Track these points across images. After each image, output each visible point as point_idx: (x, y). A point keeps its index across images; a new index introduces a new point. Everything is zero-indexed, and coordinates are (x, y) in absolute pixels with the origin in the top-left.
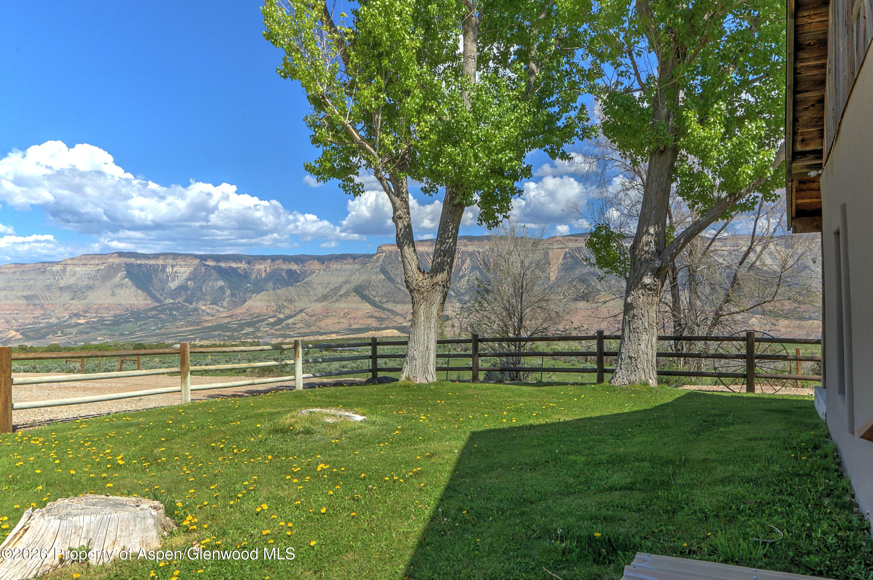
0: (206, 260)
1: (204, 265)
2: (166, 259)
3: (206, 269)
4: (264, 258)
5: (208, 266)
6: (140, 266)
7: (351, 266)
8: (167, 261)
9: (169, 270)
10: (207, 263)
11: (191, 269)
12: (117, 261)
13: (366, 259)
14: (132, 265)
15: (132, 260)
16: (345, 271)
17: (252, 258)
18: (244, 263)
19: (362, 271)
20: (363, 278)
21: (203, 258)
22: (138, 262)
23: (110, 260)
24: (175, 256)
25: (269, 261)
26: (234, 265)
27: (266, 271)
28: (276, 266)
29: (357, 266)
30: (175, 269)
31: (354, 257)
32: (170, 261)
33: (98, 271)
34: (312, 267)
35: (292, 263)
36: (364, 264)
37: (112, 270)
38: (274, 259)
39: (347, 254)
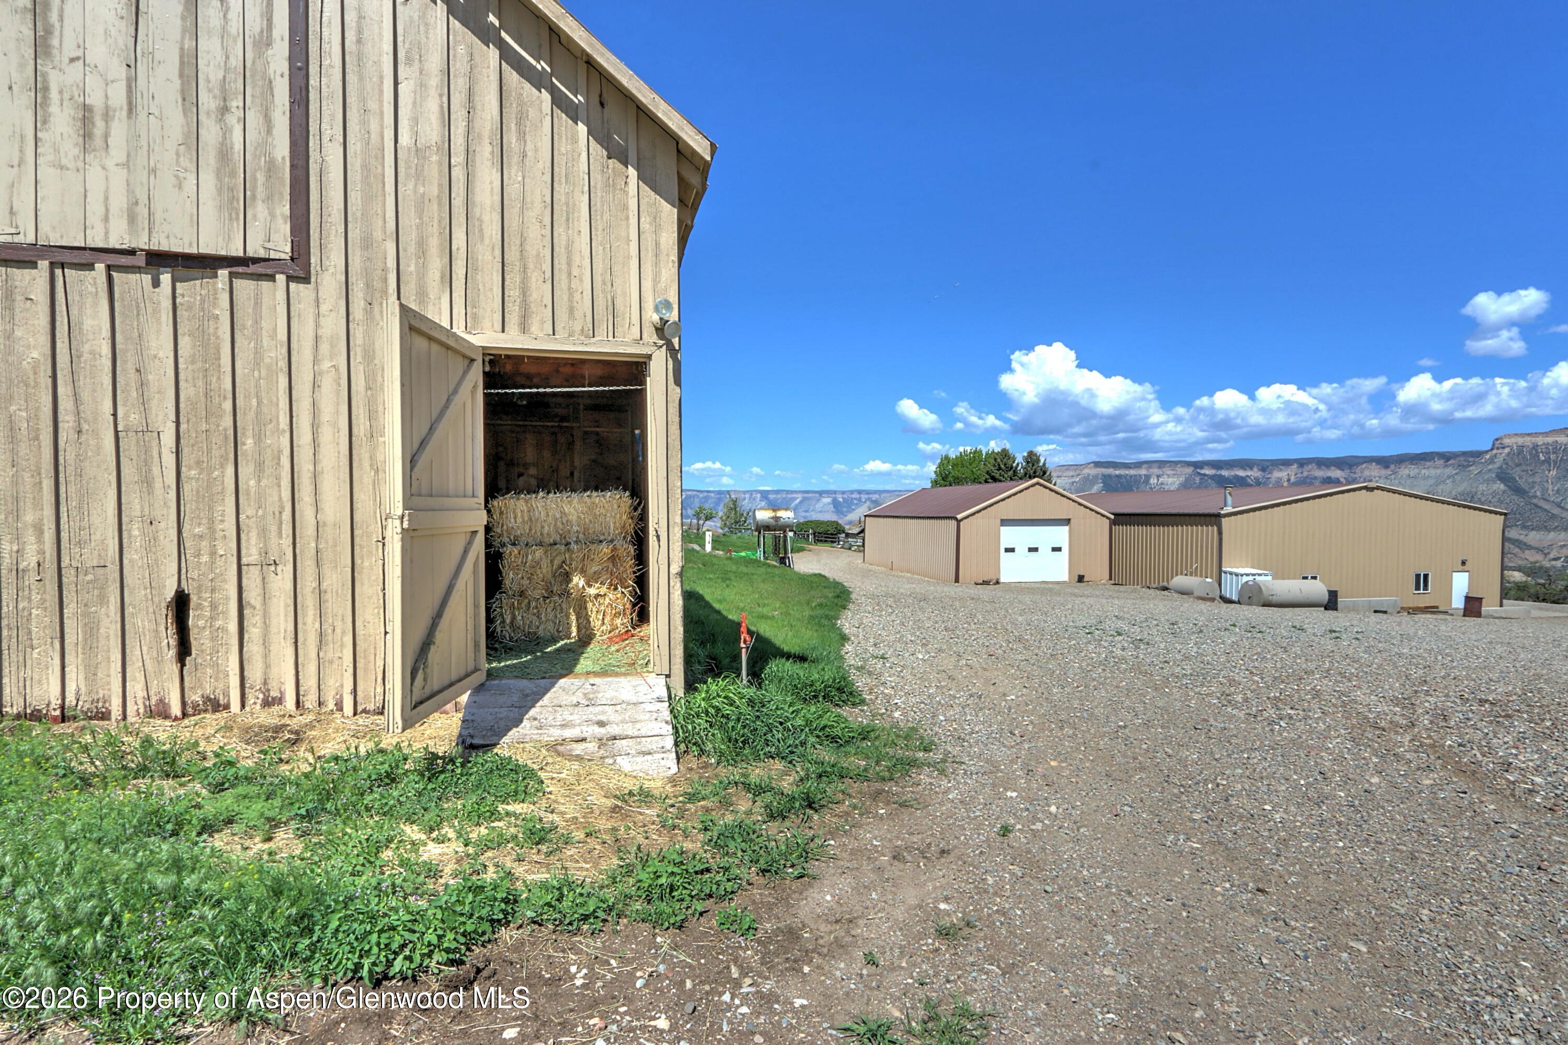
0: (1202, 468)
1: (1199, 474)
2: (1150, 467)
3: (1201, 479)
4: (1287, 463)
5: (1205, 475)
6: (1119, 476)
7: (1438, 471)
8: (1151, 470)
9: (1153, 481)
10: (1202, 472)
11: (1182, 479)
12: (1094, 471)
13: (1471, 459)
14: (1110, 476)
15: (1110, 471)
16: (1426, 478)
17: (1267, 464)
18: (1255, 469)
19: (1458, 478)
20: (1460, 489)
21: (1198, 465)
22: (1117, 472)
23: (1086, 471)
24: (1161, 464)
25: (1295, 466)
26: (1241, 473)
27: (1289, 480)
28: (1305, 474)
29: (1449, 471)
30: (1161, 480)
31: (1446, 457)
32: (1156, 471)
33: (1073, 483)
34: (1367, 473)
35: (1333, 468)
36: (1463, 467)
37: (1088, 481)
38: (1302, 463)
39: (1432, 453)
